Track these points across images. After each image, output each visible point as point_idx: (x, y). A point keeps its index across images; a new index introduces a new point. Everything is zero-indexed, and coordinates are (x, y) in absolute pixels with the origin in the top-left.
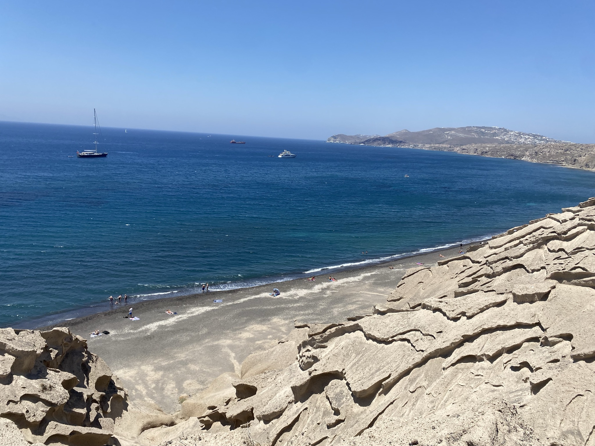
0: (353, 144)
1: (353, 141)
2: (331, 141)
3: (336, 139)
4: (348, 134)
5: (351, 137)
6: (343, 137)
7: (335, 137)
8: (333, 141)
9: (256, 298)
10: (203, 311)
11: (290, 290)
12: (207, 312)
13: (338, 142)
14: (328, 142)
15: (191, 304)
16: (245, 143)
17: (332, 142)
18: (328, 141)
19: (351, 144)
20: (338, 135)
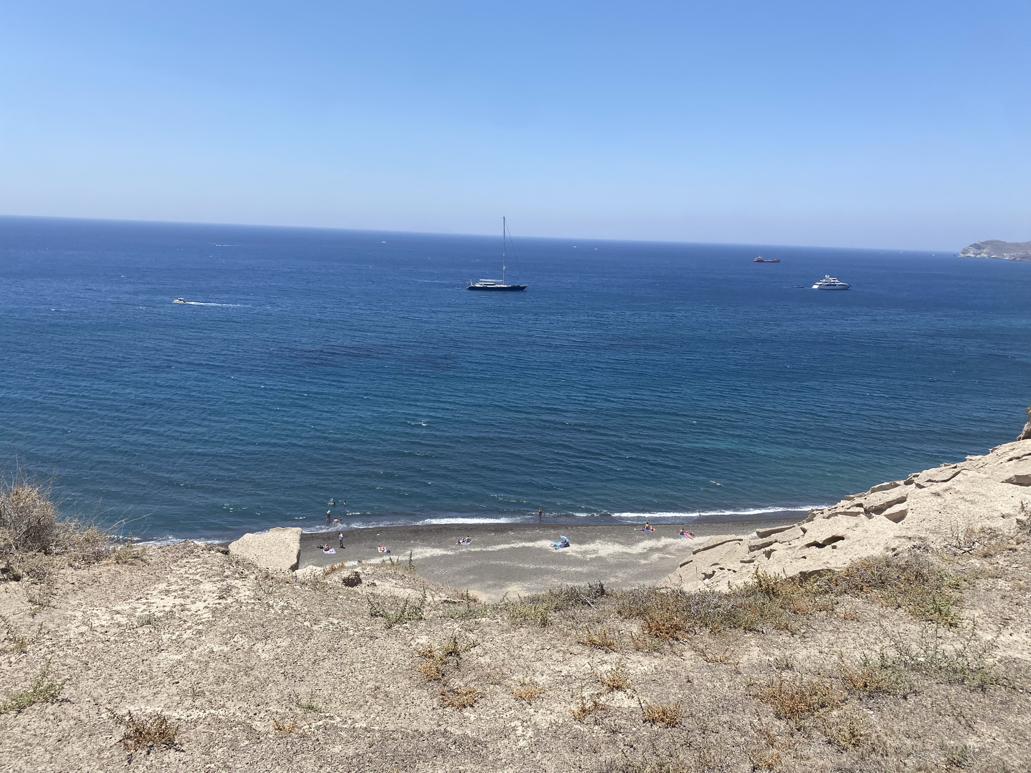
0: (1018, 259)
1: (1021, 254)
2: (968, 255)
3: (982, 250)
4: (1009, 240)
5: (1018, 245)
6: (996, 245)
7: (978, 247)
8: (974, 254)
9: (524, 547)
10: (428, 555)
11: (593, 542)
12: (433, 558)
13: (985, 256)
14: (962, 255)
15: (423, 540)
16: (778, 262)
17: (972, 255)
18: (963, 253)
19: (1014, 260)
20: (987, 243)
